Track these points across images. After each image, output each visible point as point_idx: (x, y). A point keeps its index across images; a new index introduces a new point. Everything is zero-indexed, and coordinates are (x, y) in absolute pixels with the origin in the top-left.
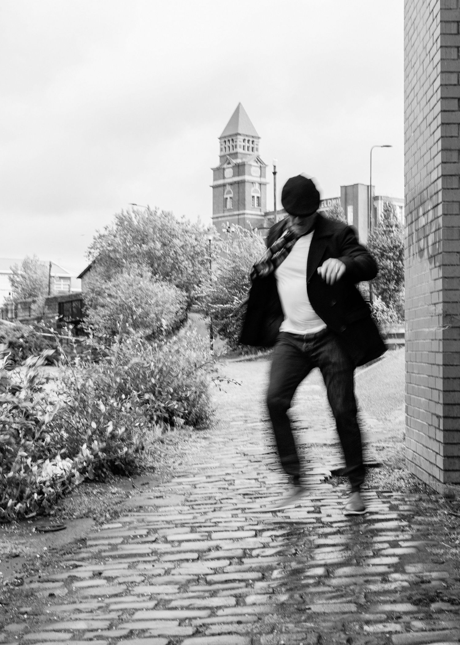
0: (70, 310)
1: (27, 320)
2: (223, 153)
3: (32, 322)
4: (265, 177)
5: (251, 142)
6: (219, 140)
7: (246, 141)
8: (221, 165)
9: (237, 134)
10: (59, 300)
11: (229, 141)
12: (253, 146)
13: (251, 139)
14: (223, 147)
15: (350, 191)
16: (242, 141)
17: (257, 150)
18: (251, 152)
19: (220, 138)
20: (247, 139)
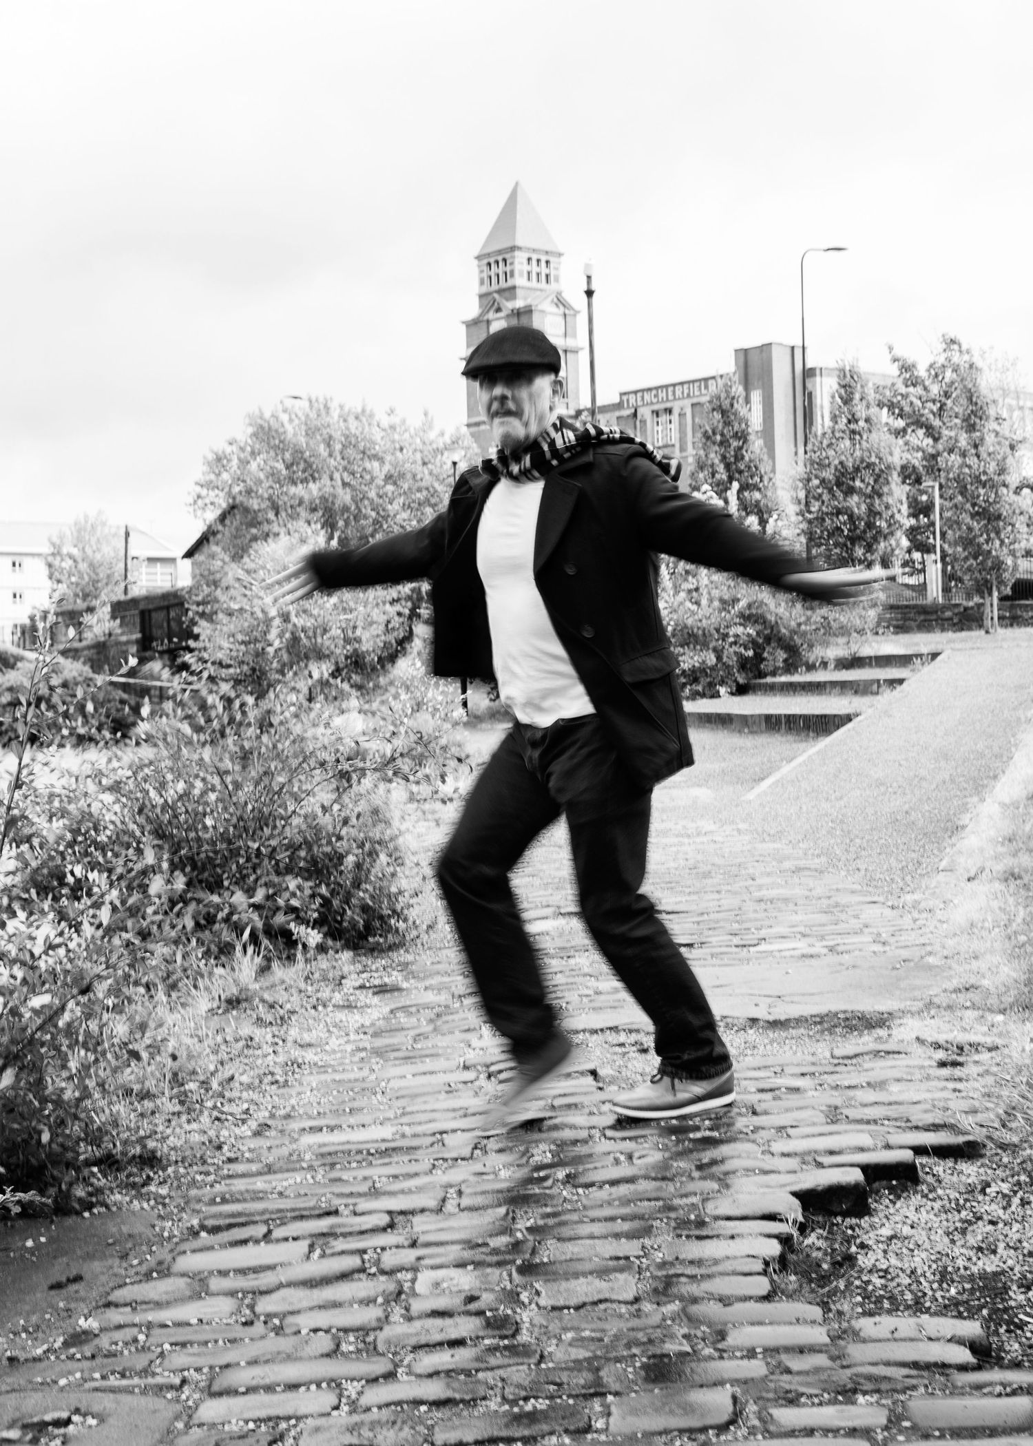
0: (165, 625)
1: (76, 650)
2: (485, 289)
3: (86, 652)
4: (574, 336)
5: (543, 264)
6: (476, 262)
7: (534, 262)
8: (481, 315)
9: (513, 249)
10: (142, 606)
11: (497, 262)
12: (547, 271)
13: (544, 258)
14: (485, 275)
15: (754, 359)
16: (525, 261)
17: (557, 280)
18: (543, 285)
19: (479, 258)
20: (535, 257)
